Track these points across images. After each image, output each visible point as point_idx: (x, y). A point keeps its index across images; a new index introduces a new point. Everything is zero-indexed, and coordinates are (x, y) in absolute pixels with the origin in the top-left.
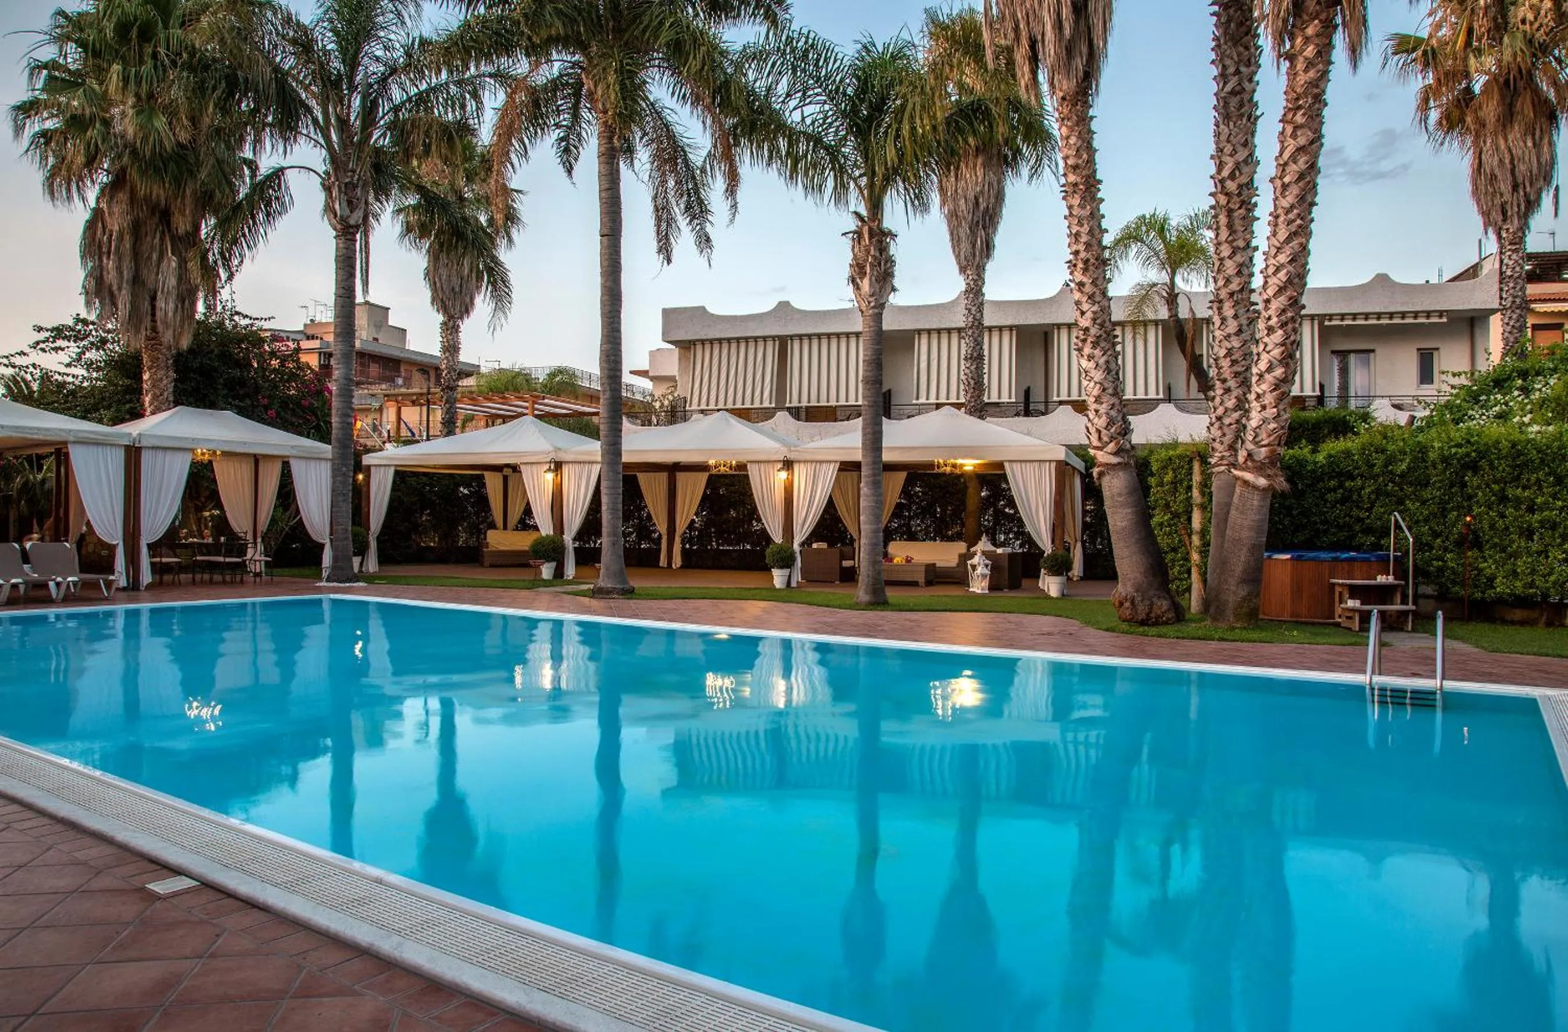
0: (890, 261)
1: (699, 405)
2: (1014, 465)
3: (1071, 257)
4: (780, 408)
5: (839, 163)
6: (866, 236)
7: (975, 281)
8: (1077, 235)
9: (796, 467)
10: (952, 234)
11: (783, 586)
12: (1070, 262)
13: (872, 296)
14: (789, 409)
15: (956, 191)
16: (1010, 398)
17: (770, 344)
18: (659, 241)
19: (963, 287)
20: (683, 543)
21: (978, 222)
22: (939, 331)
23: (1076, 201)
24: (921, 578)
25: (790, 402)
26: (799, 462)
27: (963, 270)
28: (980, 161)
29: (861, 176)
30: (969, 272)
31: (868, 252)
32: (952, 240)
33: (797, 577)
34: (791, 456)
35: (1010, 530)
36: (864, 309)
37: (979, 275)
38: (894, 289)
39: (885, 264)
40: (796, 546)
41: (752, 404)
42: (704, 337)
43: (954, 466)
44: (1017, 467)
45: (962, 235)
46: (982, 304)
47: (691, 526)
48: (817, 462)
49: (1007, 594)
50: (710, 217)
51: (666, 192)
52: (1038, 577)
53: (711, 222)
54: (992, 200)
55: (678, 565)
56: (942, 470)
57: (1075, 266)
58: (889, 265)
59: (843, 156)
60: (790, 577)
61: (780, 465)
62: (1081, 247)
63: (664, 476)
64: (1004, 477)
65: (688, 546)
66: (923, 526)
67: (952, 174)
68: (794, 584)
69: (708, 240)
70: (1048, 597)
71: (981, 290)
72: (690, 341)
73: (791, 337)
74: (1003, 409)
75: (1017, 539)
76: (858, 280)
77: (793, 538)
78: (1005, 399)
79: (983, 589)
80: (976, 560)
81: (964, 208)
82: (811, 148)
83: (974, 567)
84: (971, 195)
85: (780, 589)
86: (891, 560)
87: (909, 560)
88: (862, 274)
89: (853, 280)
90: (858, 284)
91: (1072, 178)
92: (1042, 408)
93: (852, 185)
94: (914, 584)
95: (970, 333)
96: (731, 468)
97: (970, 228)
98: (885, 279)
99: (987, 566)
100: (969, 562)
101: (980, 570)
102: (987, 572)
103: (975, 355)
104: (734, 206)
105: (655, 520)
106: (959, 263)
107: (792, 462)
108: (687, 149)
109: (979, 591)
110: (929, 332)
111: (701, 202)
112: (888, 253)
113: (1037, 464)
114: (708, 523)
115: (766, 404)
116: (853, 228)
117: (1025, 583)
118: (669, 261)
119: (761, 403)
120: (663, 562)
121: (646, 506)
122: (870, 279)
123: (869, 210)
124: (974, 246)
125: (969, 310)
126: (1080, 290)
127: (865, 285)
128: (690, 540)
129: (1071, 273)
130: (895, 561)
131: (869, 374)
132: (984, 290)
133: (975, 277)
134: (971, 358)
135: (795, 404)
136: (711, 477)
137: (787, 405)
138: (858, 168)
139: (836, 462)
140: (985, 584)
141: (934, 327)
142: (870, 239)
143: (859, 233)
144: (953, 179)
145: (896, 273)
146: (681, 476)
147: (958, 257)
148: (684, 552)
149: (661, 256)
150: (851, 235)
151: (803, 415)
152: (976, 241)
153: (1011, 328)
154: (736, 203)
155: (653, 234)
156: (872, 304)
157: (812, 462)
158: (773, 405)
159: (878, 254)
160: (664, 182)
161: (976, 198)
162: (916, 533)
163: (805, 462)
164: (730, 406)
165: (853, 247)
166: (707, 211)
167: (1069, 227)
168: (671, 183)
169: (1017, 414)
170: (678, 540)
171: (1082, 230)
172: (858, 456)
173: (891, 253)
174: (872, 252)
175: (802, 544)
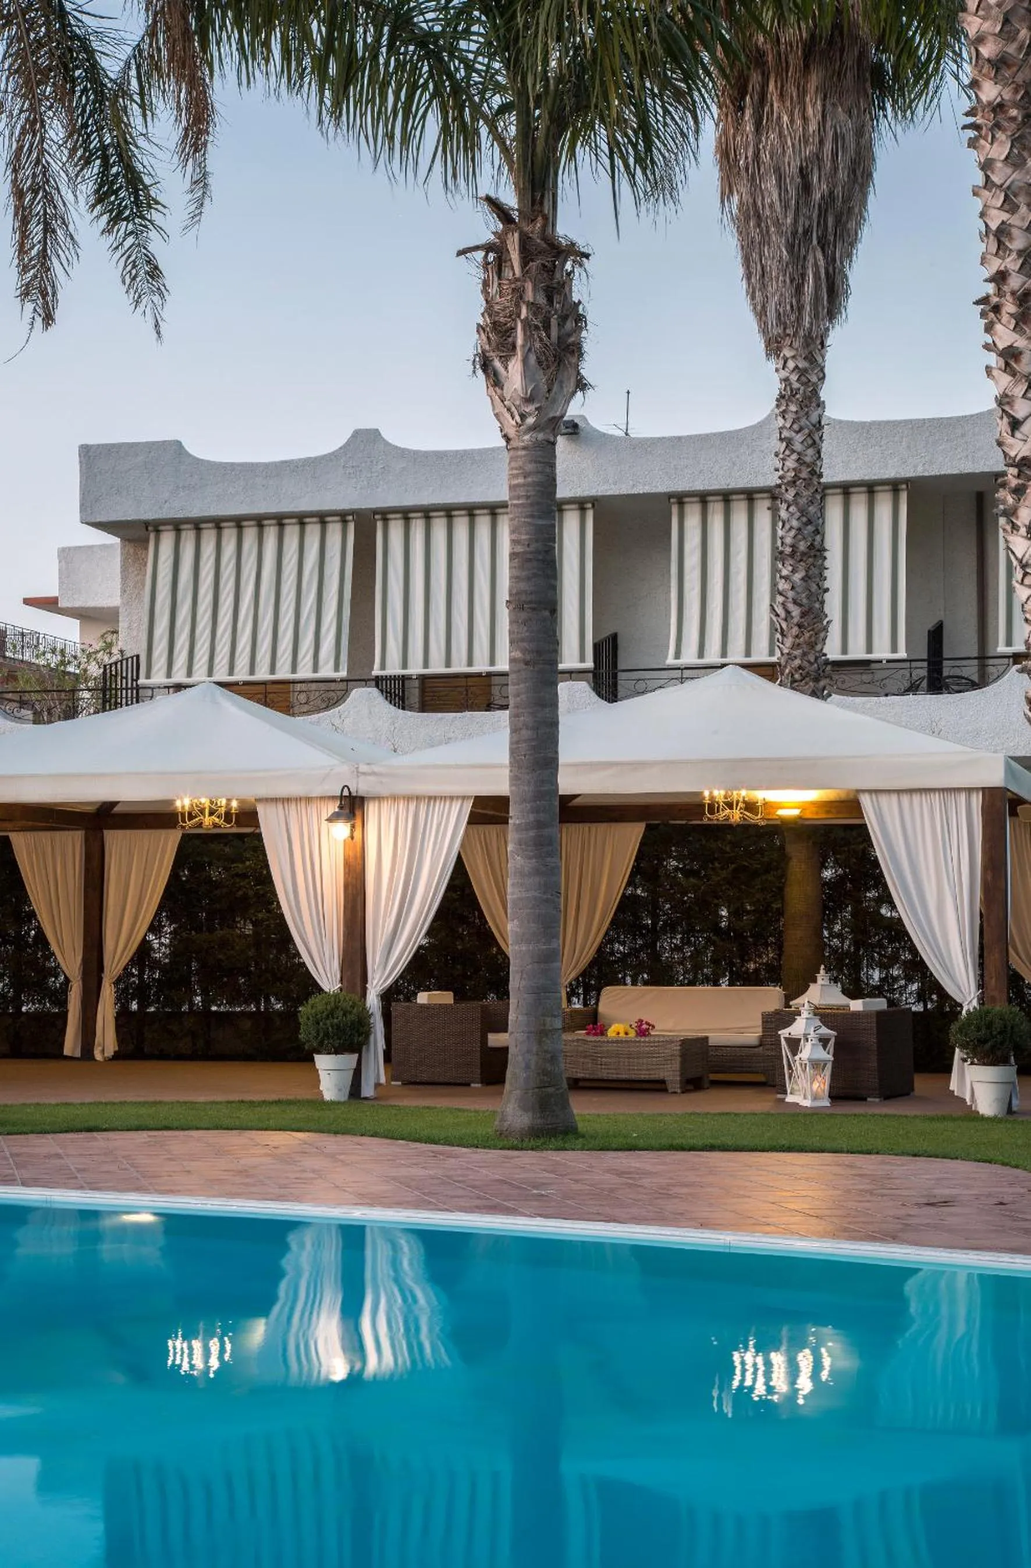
0: (573, 316)
1: (169, 675)
2: (884, 799)
3: (990, 288)
4: (356, 680)
5: (451, 76)
6: (515, 256)
7: (802, 372)
8: (1001, 234)
9: (371, 809)
10: (747, 261)
11: (343, 1097)
12: (984, 301)
13: (529, 400)
14: (378, 681)
15: (757, 155)
16: (894, 649)
17: (334, 530)
18: (25, 269)
19: (775, 387)
20: (122, 997)
21: (807, 232)
22: (726, 497)
23: (1000, 150)
24: (671, 1073)
25: (383, 667)
26: (379, 798)
27: (773, 347)
28: (814, 80)
29: (503, 109)
30: (787, 352)
31: (519, 294)
32: (749, 276)
33: (376, 1071)
34: (360, 787)
35: (894, 959)
36: (512, 432)
37: (810, 358)
38: (581, 385)
39: (561, 325)
40: (373, 1000)
41: (294, 669)
42: (180, 515)
43: (750, 806)
44: (889, 804)
45: (773, 267)
46: (819, 426)
47: (143, 953)
48: (418, 798)
49: (875, 1108)
50: (155, 216)
51: (42, 152)
52: (948, 1069)
53: (159, 229)
54: (842, 175)
55: (110, 1052)
56: (722, 815)
57: (997, 309)
58: (570, 325)
59: (464, 60)
60: (357, 1073)
61: (333, 807)
62: (1012, 263)
63: (73, 841)
64: (861, 832)
65: (134, 1006)
66: (688, 951)
67: (748, 113)
68: (368, 1090)
69: (154, 272)
70: (973, 1116)
71: (815, 393)
72: (146, 524)
73: (385, 514)
74: (879, 675)
75: (910, 980)
76: (497, 364)
77: (364, 979)
78: (882, 652)
79: (815, 1098)
80: (798, 1028)
81: (775, 196)
82: (384, 40)
83: (794, 1044)
84: (792, 165)
85: (332, 1103)
86: (603, 1032)
87: (643, 1030)
88: (507, 349)
89: (486, 365)
90: (496, 374)
91: (990, 92)
92: (971, 671)
93: (484, 131)
94: (657, 1087)
95: (790, 496)
96: (228, 817)
97: (790, 247)
98: (559, 360)
99: (824, 1041)
100: (784, 1033)
101: (806, 1052)
102: (826, 1056)
103: (802, 546)
104: (201, 182)
105: (54, 947)
106: (764, 330)
107: (362, 799)
108: (95, 45)
109: (807, 1103)
110: (703, 498)
111: (134, 180)
112: (567, 296)
113: (936, 798)
114: (180, 950)
115: (327, 671)
116: (487, 236)
117: (922, 1083)
118: (48, 319)
119: (316, 668)
120: (71, 1045)
121: (32, 915)
122: (525, 361)
123: (521, 193)
124: (799, 291)
125: (789, 442)
126: (1008, 368)
127: (514, 375)
128: (141, 992)
129: (989, 328)
130: (611, 1033)
131: (523, 586)
132: (823, 395)
133: (802, 364)
134: (792, 555)
135: (394, 669)
136: (186, 839)
137: (376, 672)
138: (499, 88)
139: (464, 798)
140: (821, 1084)
141: (715, 486)
142: (525, 262)
143: (496, 249)
144: (749, 128)
145: (586, 347)
146: (115, 840)
147: (761, 314)
148: (123, 1017)
149: (29, 307)
150: (480, 255)
151: (414, 694)
152: (803, 276)
153: (895, 486)
154: (205, 175)
155: (9, 251)
156: (530, 420)
157: (408, 798)
158: (343, 673)
159: (542, 300)
160: (35, 125)
161: (803, 173)
162: (670, 966)
163: (395, 798)
164: (241, 675)
165: (486, 284)
166: (152, 203)
167: (982, 215)
168: (56, 131)
169: (913, 688)
170: (108, 994)
171: (1014, 220)
172: (500, 784)
173: (575, 298)
174: (529, 295)
175: (388, 996)
